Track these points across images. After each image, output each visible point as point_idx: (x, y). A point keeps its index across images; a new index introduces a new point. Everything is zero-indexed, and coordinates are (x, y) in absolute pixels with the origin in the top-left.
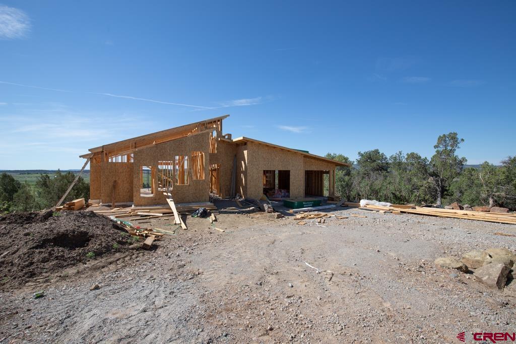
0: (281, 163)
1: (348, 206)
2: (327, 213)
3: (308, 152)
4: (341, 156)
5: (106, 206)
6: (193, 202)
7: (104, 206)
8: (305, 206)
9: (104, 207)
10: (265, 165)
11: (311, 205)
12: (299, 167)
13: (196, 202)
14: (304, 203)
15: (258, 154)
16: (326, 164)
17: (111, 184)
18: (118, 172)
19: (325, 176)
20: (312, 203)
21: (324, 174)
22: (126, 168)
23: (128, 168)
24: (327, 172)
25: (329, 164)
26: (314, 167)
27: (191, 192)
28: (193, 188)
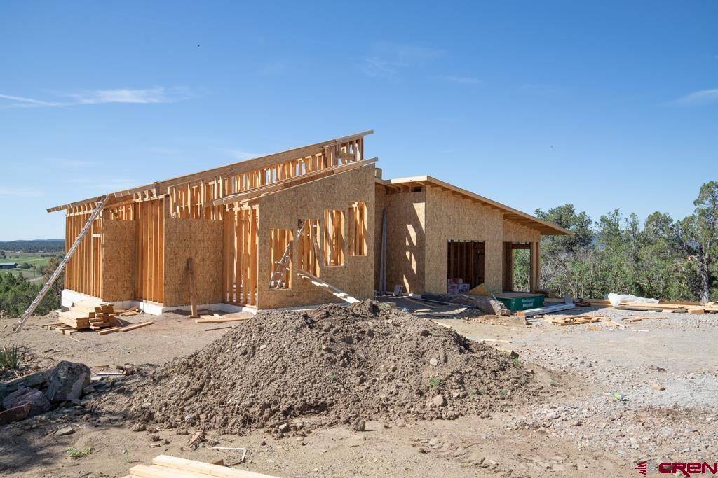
0: (472, 227)
2: (572, 316)
5: (174, 312)
8: (524, 306)
11: (531, 304)
12: (497, 235)
14: (523, 301)
15: (441, 209)
17: (182, 265)
18: (194, 241)
20: (533, 300)
22: (210, 231)
23: (213, 231)
27: (347, 281)
28: (350, 274)
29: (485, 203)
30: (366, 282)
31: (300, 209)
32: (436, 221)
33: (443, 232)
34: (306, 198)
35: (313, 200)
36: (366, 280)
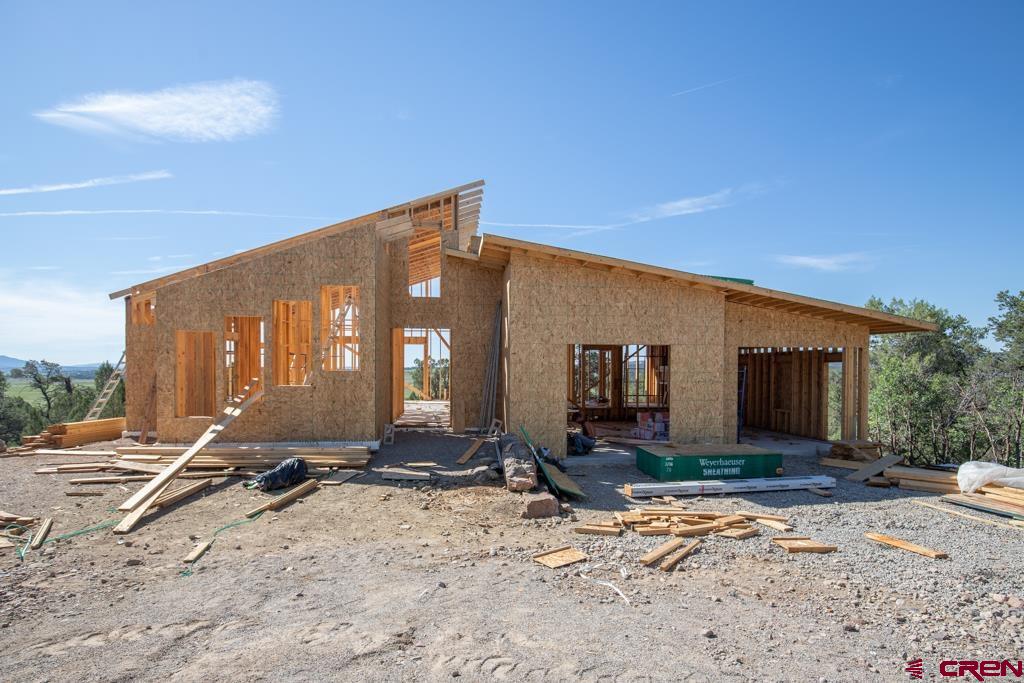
0: (634, 321)
1: (896, 485)
3: (750, 283)
4: (920, 306)
6: (326, 439)
7: (131, 437)
8: (706, 472)
9: (130, 439)
10: (574, 327)
11: (735, 471)
12: (708, 336)
13: (335, 439)
15: (550, 293)
16: (831, 323)
19: (834, 369)
21: (830, 364)
24: (837, 357)
25: (842, 325)
26: (776, 337)
27: (319, 409)
28: (326, 397)
29: (664, 278)
30: (358, 412)
31: (226, 302)
32: (537, 312)
33: (555, 332)
34: (237, 285)
35: (250, 288)
36: (358, 409)
